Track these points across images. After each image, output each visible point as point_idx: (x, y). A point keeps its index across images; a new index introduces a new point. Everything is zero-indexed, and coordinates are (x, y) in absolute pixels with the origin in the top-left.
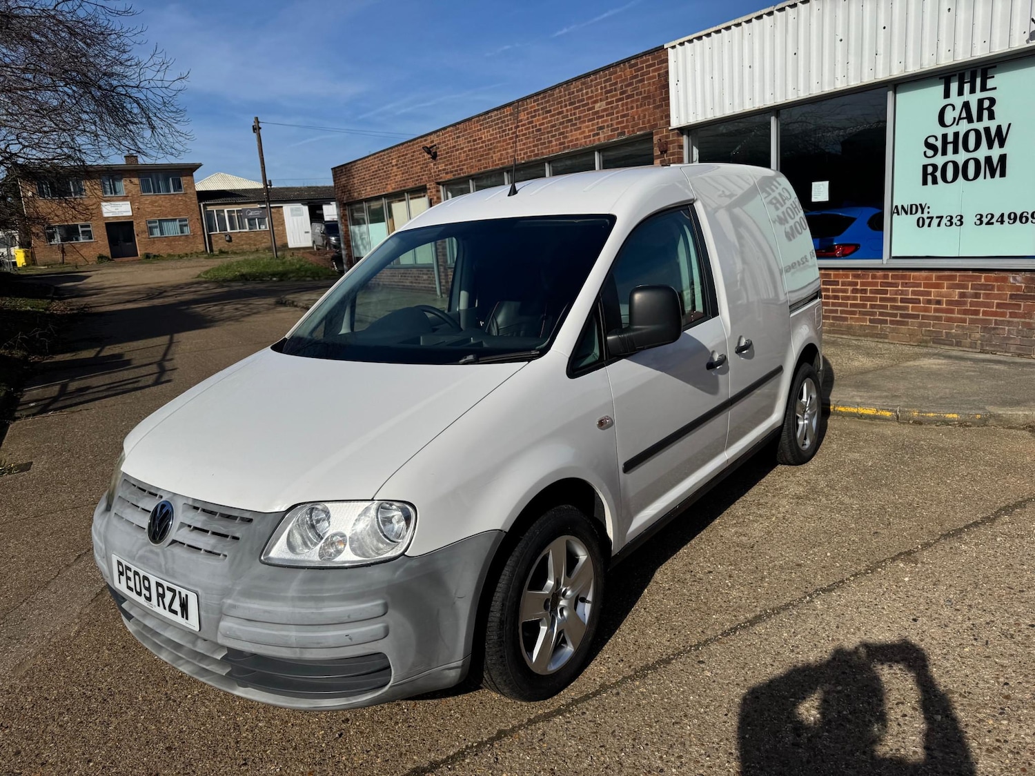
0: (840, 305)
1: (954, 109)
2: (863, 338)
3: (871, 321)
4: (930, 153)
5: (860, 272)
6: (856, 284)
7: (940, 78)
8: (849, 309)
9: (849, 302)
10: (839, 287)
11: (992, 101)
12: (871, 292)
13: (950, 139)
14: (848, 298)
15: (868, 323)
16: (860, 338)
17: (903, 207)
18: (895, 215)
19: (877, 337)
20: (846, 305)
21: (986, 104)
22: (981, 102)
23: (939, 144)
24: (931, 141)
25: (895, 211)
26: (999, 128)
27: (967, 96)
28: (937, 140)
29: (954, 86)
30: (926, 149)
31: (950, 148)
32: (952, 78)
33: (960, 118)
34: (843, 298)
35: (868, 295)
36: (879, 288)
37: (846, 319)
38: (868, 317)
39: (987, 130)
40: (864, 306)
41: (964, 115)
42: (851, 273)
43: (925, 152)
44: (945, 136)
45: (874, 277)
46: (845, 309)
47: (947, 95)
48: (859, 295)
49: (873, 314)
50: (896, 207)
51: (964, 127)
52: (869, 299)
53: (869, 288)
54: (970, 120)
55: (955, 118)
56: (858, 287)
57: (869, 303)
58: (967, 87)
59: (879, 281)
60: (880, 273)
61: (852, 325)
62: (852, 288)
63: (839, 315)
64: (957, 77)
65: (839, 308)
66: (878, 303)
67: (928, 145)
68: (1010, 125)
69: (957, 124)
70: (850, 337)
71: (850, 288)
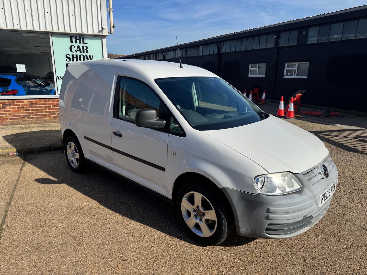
0: (39, 112)
1: (75, 47)
2: (51, 123)
3: (54, 117)
4: (68, 60)
5: (47, 100)
6: (46, 104)
7: (69, 36)
8: (43, 114)
9: (43, 111)
10: (38, 106)
11: (87, 47)
12: (53, 106)
13: (75, 56)
14: (43, 110)
15: (53, 118)
16: (50, 124)
17: (60, 77)
18: (58, 80)
19: (57, 122)
20: (42, 112)
21: (85, 48)
22: (83, 47)
23: (71, 57)
24: (68, 56)
25: (58, 78)
26: (90, 56)
27: (78, 44)
28: (70, 56)
29: (74, 40)
30: (66, 58)
31: (75, 59)
32: (73, 37)
33: (77, 51)
34: (40, 110)
35: (52, 108)
36: (56, 105)
37: (43, 117)
38: (53, 116)
39: (86, 56)
40: (51, 112)
41: (78, 50)
42: (43, 100)
43: (66, 59)
44: (73, 55)
45: (53, 101)
46: (42, 114)
47: (72, 42)
48: (47, 108)
49: (55, 114)
50: (58, 77)
51: (79, 53)
52: (52, 109)
53: (51, 105)
54: (81, 52)
55: (75, 50)
56: (47, 105)
57: (52, 111)
58: (78, 41)
59: (55, 102)
60: (55, 100)
61: (45, 119)
62: (44, 106)
63: (39, 116)
64: (74, 37)
65: (39, 114)
66: (56, 110)
67: (67, 57)
68: (93, 55)
69: (77, 52)
70: (45, 124)
71: (43, 106)
